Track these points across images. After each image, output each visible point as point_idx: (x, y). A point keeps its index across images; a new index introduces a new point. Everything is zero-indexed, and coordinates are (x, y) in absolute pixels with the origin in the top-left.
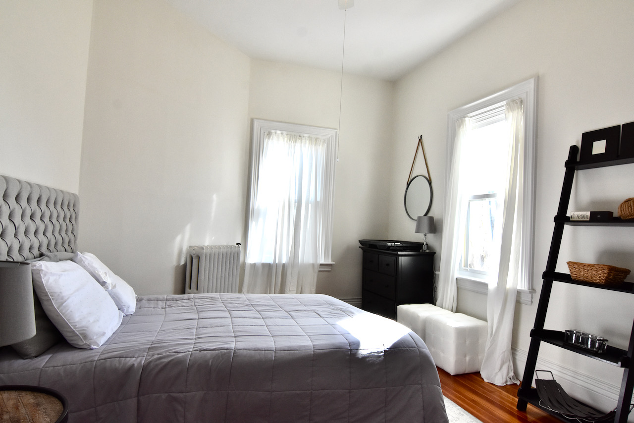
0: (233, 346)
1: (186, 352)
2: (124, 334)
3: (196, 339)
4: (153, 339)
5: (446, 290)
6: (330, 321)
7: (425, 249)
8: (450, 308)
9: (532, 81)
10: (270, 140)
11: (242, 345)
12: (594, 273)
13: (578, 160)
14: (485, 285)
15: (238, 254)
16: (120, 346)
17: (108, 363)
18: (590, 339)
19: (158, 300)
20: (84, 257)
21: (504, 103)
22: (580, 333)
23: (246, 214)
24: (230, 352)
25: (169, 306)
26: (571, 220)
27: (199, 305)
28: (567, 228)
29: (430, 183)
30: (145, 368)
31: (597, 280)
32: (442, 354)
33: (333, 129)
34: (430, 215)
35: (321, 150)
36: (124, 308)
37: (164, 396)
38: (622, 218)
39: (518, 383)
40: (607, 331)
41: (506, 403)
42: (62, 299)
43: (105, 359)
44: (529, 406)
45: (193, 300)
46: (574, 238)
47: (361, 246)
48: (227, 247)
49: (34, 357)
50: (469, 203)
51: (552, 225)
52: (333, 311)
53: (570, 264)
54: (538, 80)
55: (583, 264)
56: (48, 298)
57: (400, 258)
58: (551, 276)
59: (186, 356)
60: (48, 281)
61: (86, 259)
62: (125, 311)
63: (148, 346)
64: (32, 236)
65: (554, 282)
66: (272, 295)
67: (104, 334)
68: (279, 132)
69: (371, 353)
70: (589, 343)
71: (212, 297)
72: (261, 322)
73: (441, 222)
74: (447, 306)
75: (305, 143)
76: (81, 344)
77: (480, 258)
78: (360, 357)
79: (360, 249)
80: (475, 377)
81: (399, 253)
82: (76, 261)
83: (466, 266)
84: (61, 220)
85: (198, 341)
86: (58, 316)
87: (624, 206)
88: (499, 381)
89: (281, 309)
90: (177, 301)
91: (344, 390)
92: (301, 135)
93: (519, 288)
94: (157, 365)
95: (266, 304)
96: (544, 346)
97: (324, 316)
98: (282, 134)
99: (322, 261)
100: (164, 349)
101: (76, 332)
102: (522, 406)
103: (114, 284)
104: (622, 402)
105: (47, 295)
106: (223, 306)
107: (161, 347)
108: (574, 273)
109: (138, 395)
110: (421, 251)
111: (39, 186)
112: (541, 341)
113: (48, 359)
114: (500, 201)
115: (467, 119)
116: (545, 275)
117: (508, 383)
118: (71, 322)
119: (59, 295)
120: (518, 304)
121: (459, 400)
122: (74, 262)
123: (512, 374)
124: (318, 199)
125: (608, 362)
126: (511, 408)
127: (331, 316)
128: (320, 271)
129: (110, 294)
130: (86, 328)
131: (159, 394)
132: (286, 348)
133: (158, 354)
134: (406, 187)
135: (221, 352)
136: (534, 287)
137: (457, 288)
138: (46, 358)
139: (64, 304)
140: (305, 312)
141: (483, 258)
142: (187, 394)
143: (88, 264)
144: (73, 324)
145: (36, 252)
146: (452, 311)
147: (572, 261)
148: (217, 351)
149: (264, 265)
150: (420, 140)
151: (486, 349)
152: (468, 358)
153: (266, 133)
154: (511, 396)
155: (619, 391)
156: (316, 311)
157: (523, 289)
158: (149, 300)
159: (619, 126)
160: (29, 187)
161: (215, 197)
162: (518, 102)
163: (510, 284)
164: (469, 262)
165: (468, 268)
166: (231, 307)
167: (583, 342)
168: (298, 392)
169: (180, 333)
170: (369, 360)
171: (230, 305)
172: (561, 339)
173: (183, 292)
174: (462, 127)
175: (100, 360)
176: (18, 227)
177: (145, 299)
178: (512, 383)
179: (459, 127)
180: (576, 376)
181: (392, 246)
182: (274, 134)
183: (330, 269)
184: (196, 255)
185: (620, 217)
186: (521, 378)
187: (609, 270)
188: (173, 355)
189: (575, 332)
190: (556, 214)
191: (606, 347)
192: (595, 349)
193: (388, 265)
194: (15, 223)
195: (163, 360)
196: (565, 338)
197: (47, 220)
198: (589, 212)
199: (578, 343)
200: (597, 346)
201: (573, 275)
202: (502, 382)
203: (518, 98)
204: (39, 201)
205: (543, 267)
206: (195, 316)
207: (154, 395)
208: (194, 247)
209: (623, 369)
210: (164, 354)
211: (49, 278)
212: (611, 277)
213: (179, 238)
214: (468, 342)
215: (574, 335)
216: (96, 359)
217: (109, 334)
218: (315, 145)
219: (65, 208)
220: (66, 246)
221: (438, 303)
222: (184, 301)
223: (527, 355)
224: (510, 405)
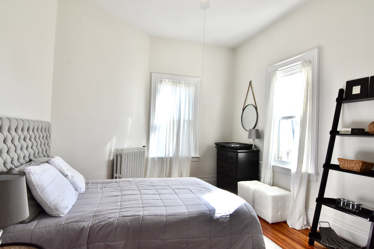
0: (141, 213)
1: (115, 218)
2: (79, 206)
3: (120, 209)
4: (95, 209)
5: (266, 173)
6: (198, 195)
7: (254, 148)
8: (269, 183)
9: (316, 50)
10: (162, 85)
11: (146, 213)
12: (353, 165)
13: (344, 97)
14: (289, 170)
15: (144, 152)
16: (77, 215)
17: (70, 226)
18: (351, 204)
19: (98, 183)
20: (55, 160)
21: (300, 62)
22: (345, 200)
23: (148, 128)
24: (140, 218)
25: (104, 187)
26: (340, 133)
27: (122, 186)
28: (338, 138)
29: (256, 109)
30: (91, 228)
31: (355, 169)
32: (264, 211)
33: (198, 77)
34: (256, 128)
35: (192, 90)
36: (79, 190)
37: (102, 244)
38: (370, 133)
39: (309, 228)
40: (362, 199)
41: (302, 241)
42: (43, 188)
43: (68, 223)
44: (315, 242)
45: (118, 183)
46: (342, 143)
47: (216, 146)
48: (137, 148)
49: (27, 222)
50: (280, 121)
51: (329, 136)
52: (200, 189)
53: (339, 159)
54: (320, 49)
55: (346, 160)
56: (35, 188)
57: (239, 154)
58: (328, 166)
59: (115, 220)
60: (34, 178)
61: (56, 162)
62: (79, 191)
63: (93, 214)
64: (25, 150)
65: (330, 170)
66: (164, 179)
67: (67, 207)
68: (167, 80)
69: (222, 216)
70: (351, 206)
71: (129, 181)
72: (157, 197)
73: (263, 132)
74: (267, 182)
75: (182, 87)
76: (54, 214)
77: (286, 153)
78: (216, 219)
79: (216, 148)
80: (284, 224)
81: (238, 151)
82: (51, 163)
83: (278, 158)
84: (41, 139)
85: (121, 210)
86: (41, 198)
87: (371, 126)
88: (298, 227)
89: (169, 188)
90: (109, 183)
91: (207, 238)
92: (180, 81)
93: (309, 172)
94: (98, 226)
95: (161, 185)
96: (324, 208)
97: (194, 192)
98: (169, 81)
99: (193, 155)
100: (101, 216)
101: (51, 207)
102: (311, 243)
103: (72, 176)
104: (370, 242)
105: (34, 187)
106: (136, 186)
107: (100, 215)
108: (342, 165)
109: (88, 244)
110: (251, 149)
111: (28, 120)
112: (322, 205)
113: (36, 224)
114: (297, 120)
115: (278, 72)
116: (325, 166)
117: (303, 228)
118: (49, 201)
119: (41, 186)
120: (309, 181)
121: (274, 239)
122: (50, 164)
123: (305, 223)
124: (191, 119)
125: (362, 218)
126: (305, 243)
127: (199, 192)
128: (192, 161)
129: (70, 182)
130: (57, 205)
131: (100, 243)
132: (173, 214)
133: (99, 220)
134: (242, 111)
135: (135, 217)
136: (318, 172)
137: (273, 171)
138: (35, 223)
139: (44, 192)
140: (183, 190)
141: (288, 153)
142: (115, 243)
143: (57, 164)
144: (50, 203)
145: (27, 159)
146: (270, 185)
147: (340, 158)
148: (132, 217)
149: (159, 158)
150: (250, 83)
151: (290, 209)
152: (279, 213)
153: (159, 81)
154: (305, 236)
155: (369, 234)
156: (190, 189)
157: (312, 173)
158: (93, 183)
159: (368, 78)
160: (22, 122)
161: (130, 119)
162: (308, 62)
163: (304, 170)
164: (280, 156)
165: (280, 160)
166: (140, 187)
167: (347, 206)
168: (180, 240)
169: (111, 205)
170: (221, 220)
171: (140, 186)
172: (334, 203)
173: (112, 178)
174: (275, 76)
175: (65, 224)
176: (17, 146)
177: (90, 183)
178: (305, 228)
179: (273, 76)
180: (343, 225)
181: (234, 147)
182: (164, 81)
183: (198, 160)
184: (119, 154)
185: (369, 132)
186: (311, 225)
187: (362, 164)
188: (106, 220)
189: (342, 199)
190: (331, 129)
191: (360, 209)
192: (354, 210)
193: (232, 158)
194: (15, 144)
195: (102, 223)
196: (337, 203)
197: (33, 140)
198: (351, 129)
199: (344, 206)
200: (355, 208)
201: (341, 166)
202: (299, 227)
203: (308, 60)
204: (28, 130)
205: (323, 161)
206: (119, 194)
207: (97, 244)
208: (118, 149)
209: (371, 222)
210: (102, 220)
211: (35, 176)
212: (364, 168)
213: (109, 145)
214: (279, 204)
215: (342, 201)
216: (63, 223)
217: (70, 207)
218: (188, 87)
219: (43, 131)
220: (44, 153)
221: (261, 180)
222: (113, 183)
223: (314, 211)
224: (304, 242)
